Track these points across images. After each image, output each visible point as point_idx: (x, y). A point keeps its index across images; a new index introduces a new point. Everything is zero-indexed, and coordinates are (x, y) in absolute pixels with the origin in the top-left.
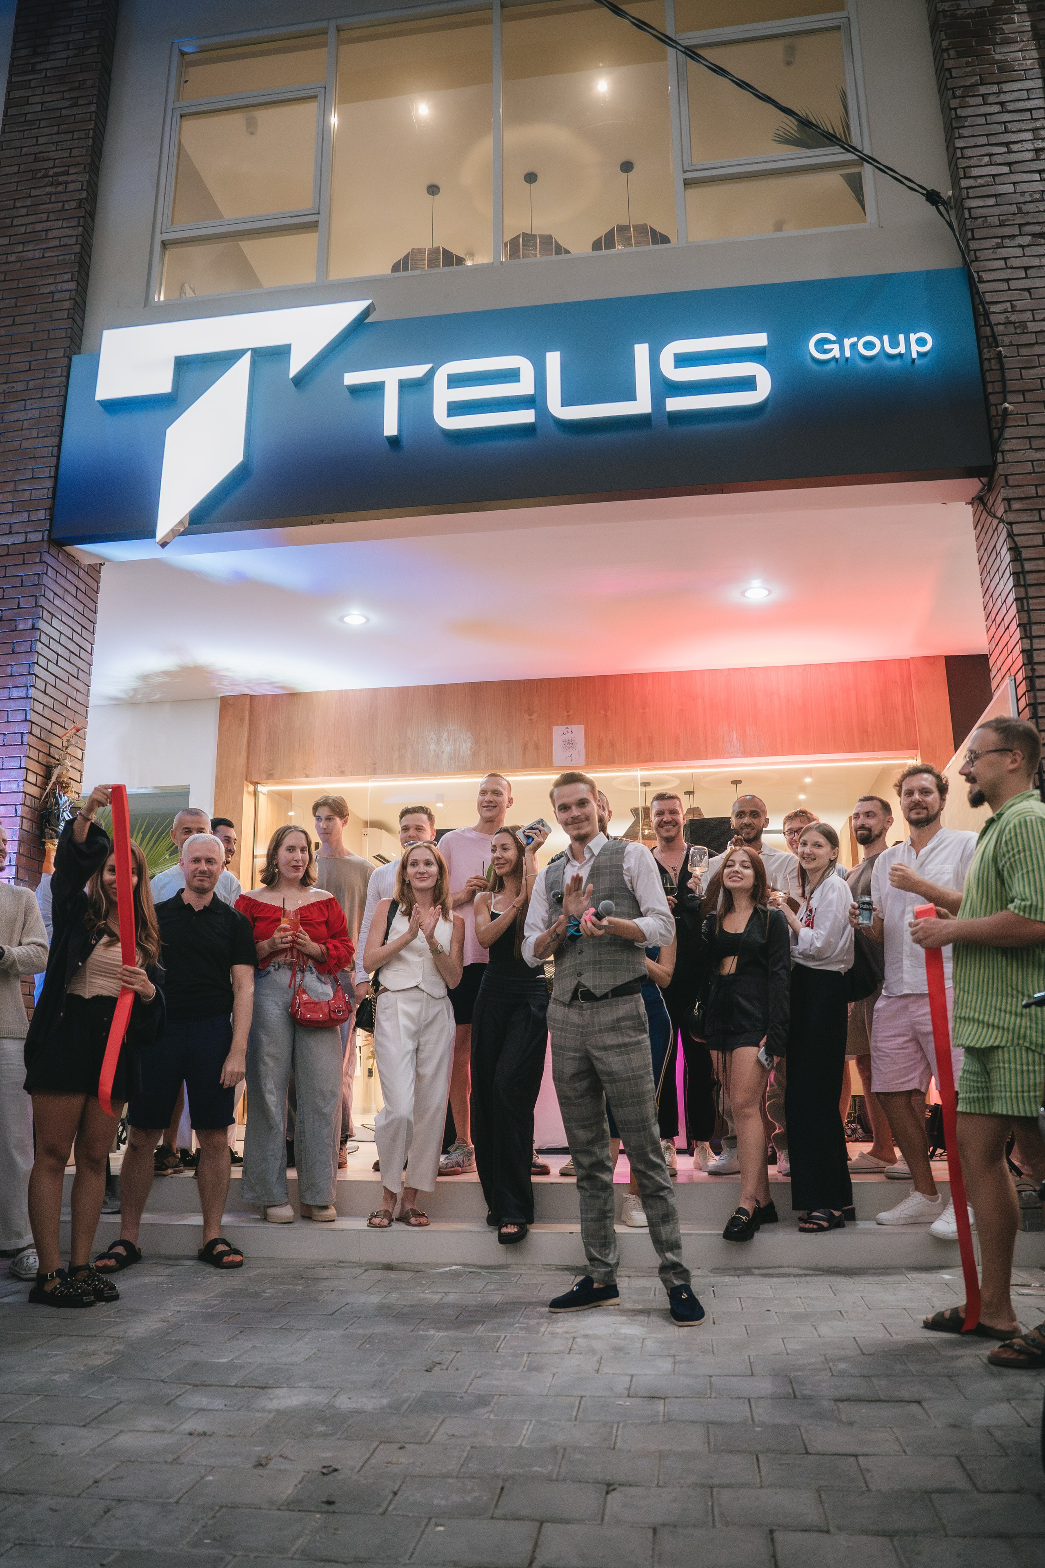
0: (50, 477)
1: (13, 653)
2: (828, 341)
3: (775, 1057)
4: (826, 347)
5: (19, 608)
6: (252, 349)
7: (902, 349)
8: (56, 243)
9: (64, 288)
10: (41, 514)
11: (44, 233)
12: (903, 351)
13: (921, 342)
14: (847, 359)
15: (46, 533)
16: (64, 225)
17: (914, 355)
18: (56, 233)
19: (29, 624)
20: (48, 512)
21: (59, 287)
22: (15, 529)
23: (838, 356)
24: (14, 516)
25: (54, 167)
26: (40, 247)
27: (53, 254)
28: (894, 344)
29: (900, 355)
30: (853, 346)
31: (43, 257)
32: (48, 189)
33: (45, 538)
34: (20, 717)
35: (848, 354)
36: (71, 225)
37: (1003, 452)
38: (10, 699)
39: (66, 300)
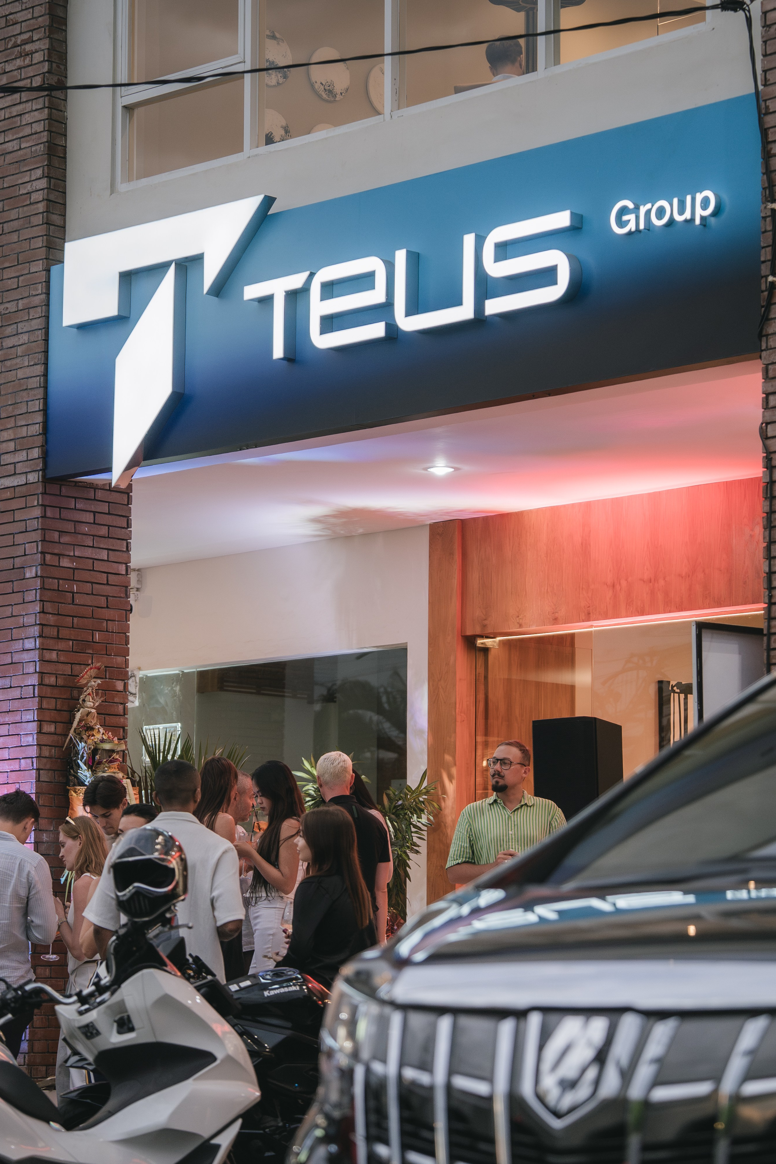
0: (39, 411)
1: (24, 602)
2: (624, 210)
4: (625, 218)
5: (25, 554)
6: (176, 261)
7: (688, 214)
8: (27, 131)
10: (36, 453)
11: (19, 118)
12: (687, 217)
13: (705, 203)
15: (40, 473)
17: (700, 221)
18: (27, 118)
19: (34, 572)
20: (41, 450)
22: (18, 468)
23: (634, 229)
24: (17, 454)
25: (21, 33)
26: (18, 136)
27: (27, 145)
30: (647, 214)
31: (20, 149)
32: (19, 62)
33: (40, 479)
34: (31, 670)
35: (641, 226)
38: (24, 650)
39: (40, 201)
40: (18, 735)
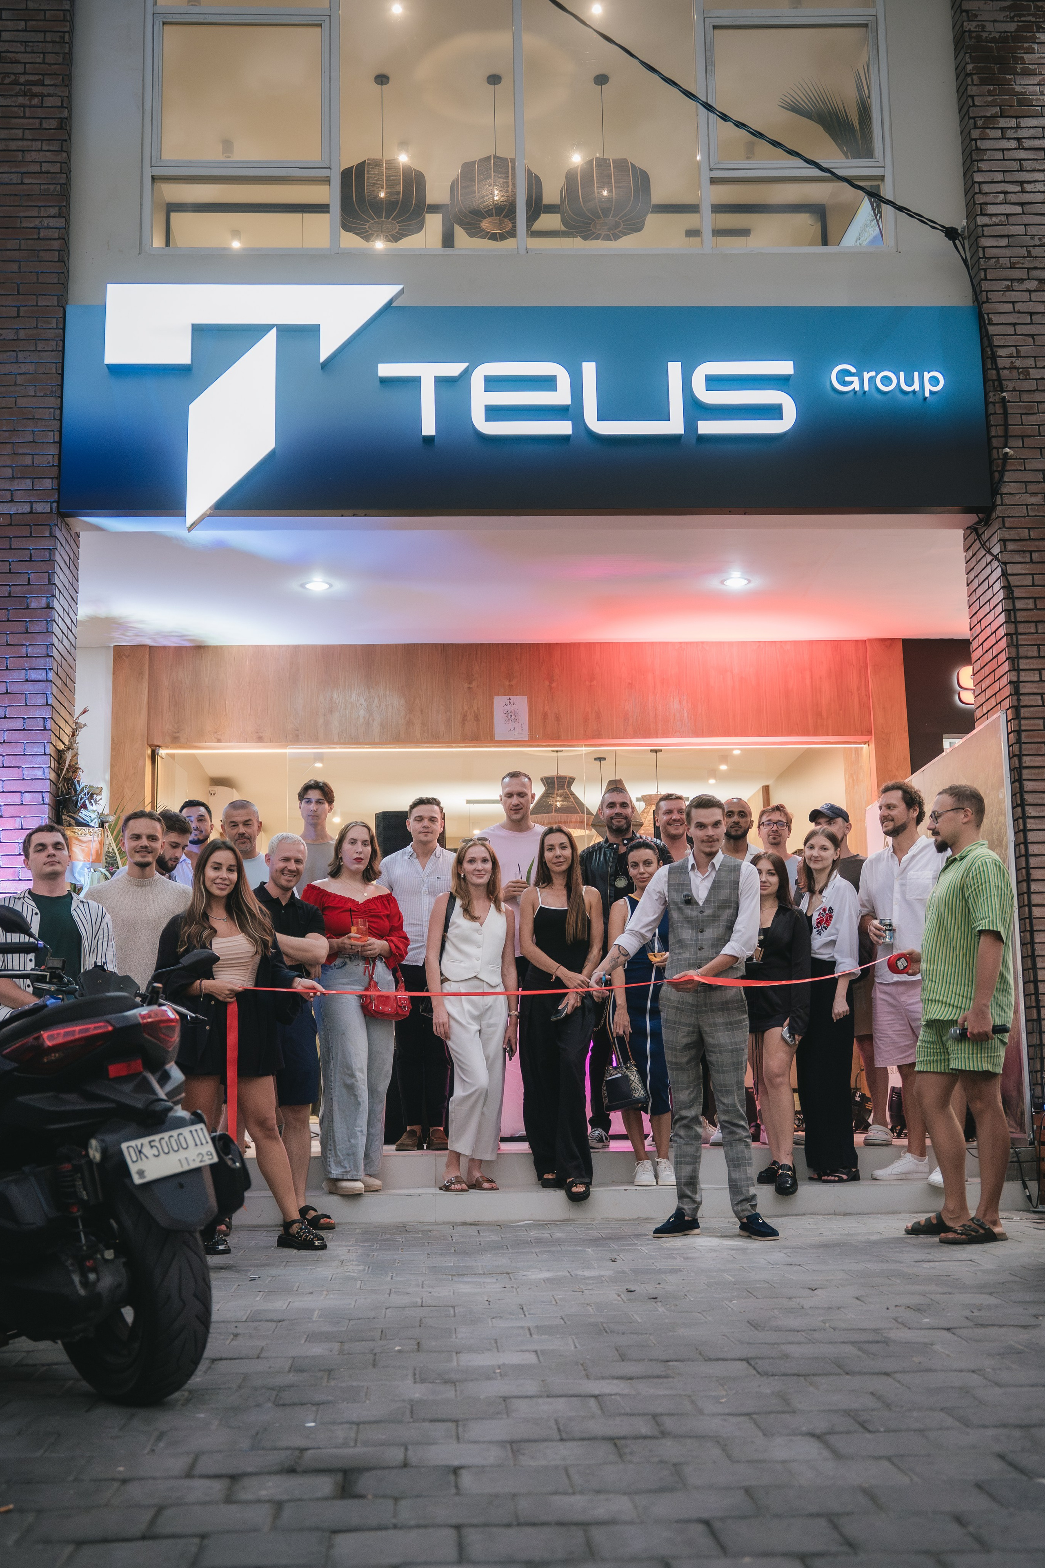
0: (54, 442)
1: (27, 632)
2: (848, 373)
3: (797, 1036)
4: (847, 379)
5: (29, 584)
6: (278, 326)
7: (916, 387)
8: (35, 168)
9: (51, 225)
10: (48, 484)
11: (20, 154)
12: (917, 389)
13: (934, 381)
14: (865, 392)
15: (55, 504)
16: (45, 148)
17: (927, 394)
18: (34, 156)
19: (43, 602)
20: (55, 482)
21: (46, 222)
22: (18, 496)
23: (857, 389)
24: (16, 482)
25: (25, 73)
26: (18, 170)
27: (34, 181)
28: (910, 382)
29: (914, 392)
30: (872, 380)
31: (22, 183)
32: (21, 100)
33: (54, 510)
34: (41, 701)
35: (866, 388)
36: (51, 148)
37: (1002, 494)
38: (27, 681)
39: (55, 239)
40: (19, 767)
